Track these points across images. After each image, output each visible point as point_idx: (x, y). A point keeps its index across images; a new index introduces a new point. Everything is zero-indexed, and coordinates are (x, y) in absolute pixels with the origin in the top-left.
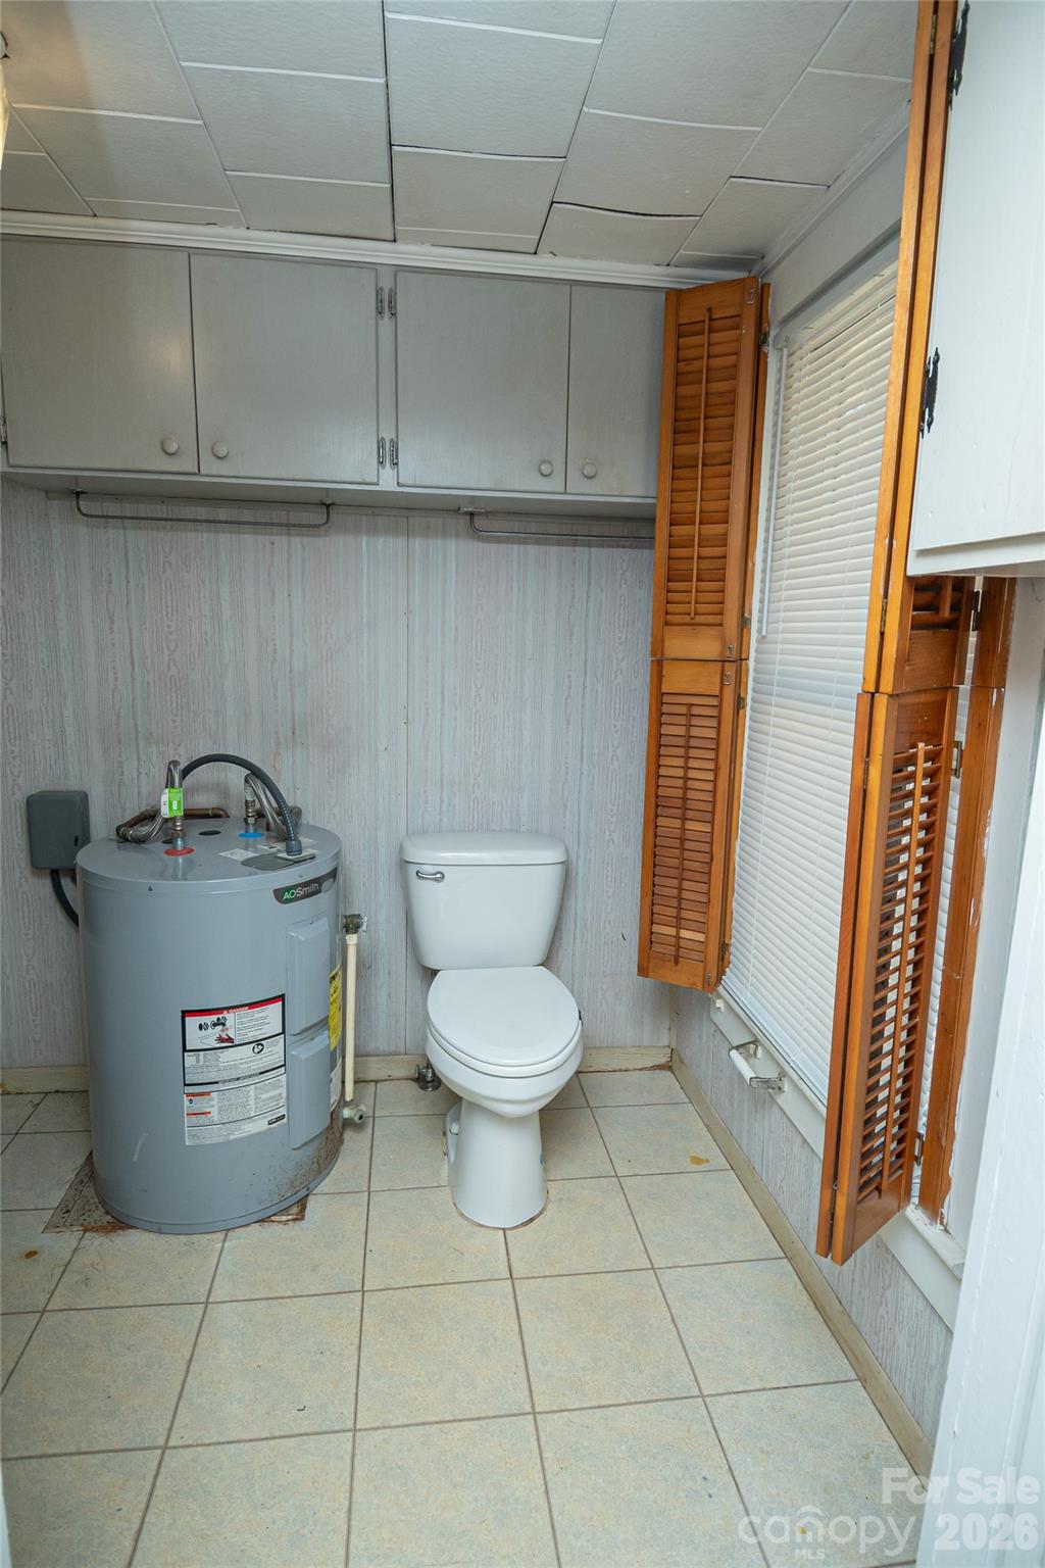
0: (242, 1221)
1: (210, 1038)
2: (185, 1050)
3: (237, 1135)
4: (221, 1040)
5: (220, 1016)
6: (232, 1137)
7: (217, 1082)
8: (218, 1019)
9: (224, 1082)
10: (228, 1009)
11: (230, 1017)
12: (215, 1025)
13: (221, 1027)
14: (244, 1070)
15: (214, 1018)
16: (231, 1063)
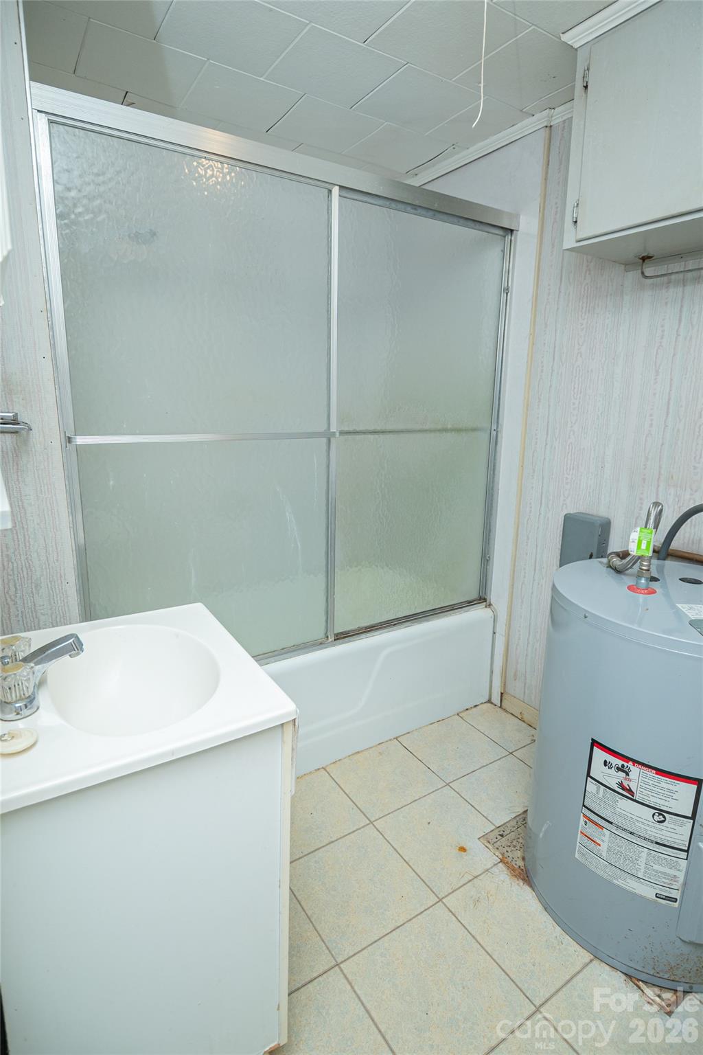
0: (610, 961)
1: (613, 778)
2: (588, 775)
3: (619, 882)
4: (621, 785)
5: (626, 764)
6: (615, 881)
7: (611, 823)
8: (623, 766)
9: (618, 827)
10: (635, 762)
11: (635, 771)
12: (619, 769)
13: (624, 774)
14: (638, 828)
15: (620, 763)
16: (627, 814)
